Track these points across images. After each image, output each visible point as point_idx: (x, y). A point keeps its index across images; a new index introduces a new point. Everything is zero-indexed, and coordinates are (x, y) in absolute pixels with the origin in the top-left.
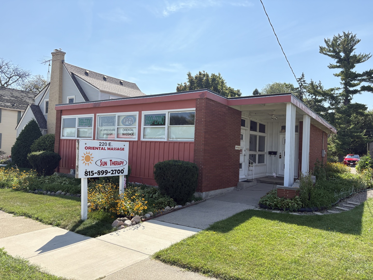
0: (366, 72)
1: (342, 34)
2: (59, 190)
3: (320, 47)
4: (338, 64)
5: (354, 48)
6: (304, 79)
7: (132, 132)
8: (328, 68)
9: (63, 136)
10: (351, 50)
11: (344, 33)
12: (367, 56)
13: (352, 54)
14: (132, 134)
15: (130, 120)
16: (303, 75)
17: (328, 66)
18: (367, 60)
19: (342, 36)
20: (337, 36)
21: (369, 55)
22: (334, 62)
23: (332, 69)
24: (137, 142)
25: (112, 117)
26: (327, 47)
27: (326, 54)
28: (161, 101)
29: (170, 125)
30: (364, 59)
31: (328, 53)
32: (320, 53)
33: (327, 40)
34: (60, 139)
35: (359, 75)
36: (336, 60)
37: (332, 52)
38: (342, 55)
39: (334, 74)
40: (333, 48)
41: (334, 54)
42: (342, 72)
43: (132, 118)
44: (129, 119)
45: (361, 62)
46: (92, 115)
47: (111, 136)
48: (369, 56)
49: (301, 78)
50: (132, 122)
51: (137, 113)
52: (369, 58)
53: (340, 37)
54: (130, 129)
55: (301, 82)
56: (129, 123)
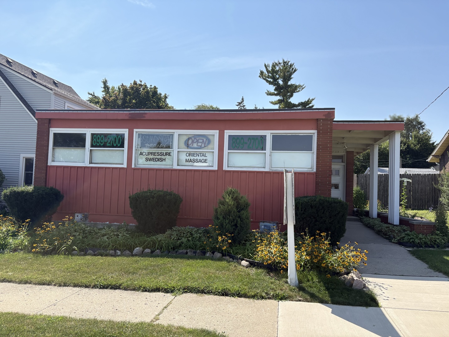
0: (301, 102)
1: (281, 61)
2: (137, 247)
3: (261, 72)
4: (276, 93)
5: (292, 76)
6: (243, 104)
7: (205, 158)
8: (266, 94)
9: (53, 161)
10: (289, 78)
11: (283, 60)
12: (302, 86)
13: (289, 83)
14: (203, 160)
15: (201, 141)
16: (243, 99)
17: (266, 93)
18: (301, 90)
19: (281, 63)
20: (277, 62)
21: (303, 85)
22: (272, 88)
23: (270, 96)
24: (216, 172)
25: (164, 136)
26: (266, 73)
27: (264, 79)
28: (261, 119)
29: (272, 150)
30: (299, 89)
31: (267, 79)
32: (259, 78)
33: (267, 65)
34: (47, 166)
35: (294, 105)
36: (274, 87)
37: (271, 78)
38: (281, 82)
39: (270, 102)
40: (272, 74)
41: (272, 80)
42: (279, 100)
43: (205, 140)
44: (199, 139)
45: (296, 92)
46: (125, 132)
47: (164, 163)
48: (303, 87)
49: (241, 103)
50: (205, 144)
51: (216, 133)
52: (303, 88)
53: (280, 63)
54: (201, 154)
55: (241, 106)
56: (199, 146)
